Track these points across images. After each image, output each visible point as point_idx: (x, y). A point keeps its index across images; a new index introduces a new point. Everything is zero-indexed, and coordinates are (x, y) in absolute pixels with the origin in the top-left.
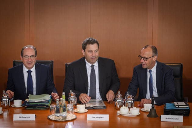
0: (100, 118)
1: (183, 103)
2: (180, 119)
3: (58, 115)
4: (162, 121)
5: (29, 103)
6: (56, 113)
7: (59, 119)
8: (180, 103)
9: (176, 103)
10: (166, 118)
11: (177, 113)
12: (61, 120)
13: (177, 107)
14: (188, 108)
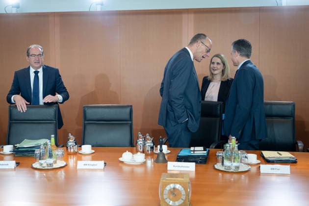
0: (93, 165)
1: (202, 148)
2: (191, 167)
3: (42, 162)
4: (168, 169)
5: (19, 148)
6: (40, 159)
7: (44, 167)
8: (197, 148)
9: (192, 149)
10: (174, 166)
11: (191, 160)
12: (46, 168)
13: (193, 152)
14: (206, 154)
